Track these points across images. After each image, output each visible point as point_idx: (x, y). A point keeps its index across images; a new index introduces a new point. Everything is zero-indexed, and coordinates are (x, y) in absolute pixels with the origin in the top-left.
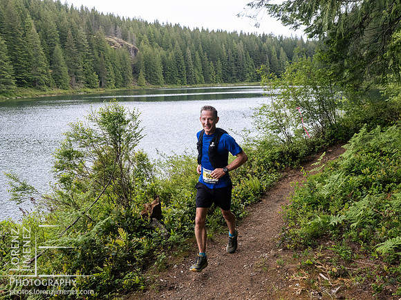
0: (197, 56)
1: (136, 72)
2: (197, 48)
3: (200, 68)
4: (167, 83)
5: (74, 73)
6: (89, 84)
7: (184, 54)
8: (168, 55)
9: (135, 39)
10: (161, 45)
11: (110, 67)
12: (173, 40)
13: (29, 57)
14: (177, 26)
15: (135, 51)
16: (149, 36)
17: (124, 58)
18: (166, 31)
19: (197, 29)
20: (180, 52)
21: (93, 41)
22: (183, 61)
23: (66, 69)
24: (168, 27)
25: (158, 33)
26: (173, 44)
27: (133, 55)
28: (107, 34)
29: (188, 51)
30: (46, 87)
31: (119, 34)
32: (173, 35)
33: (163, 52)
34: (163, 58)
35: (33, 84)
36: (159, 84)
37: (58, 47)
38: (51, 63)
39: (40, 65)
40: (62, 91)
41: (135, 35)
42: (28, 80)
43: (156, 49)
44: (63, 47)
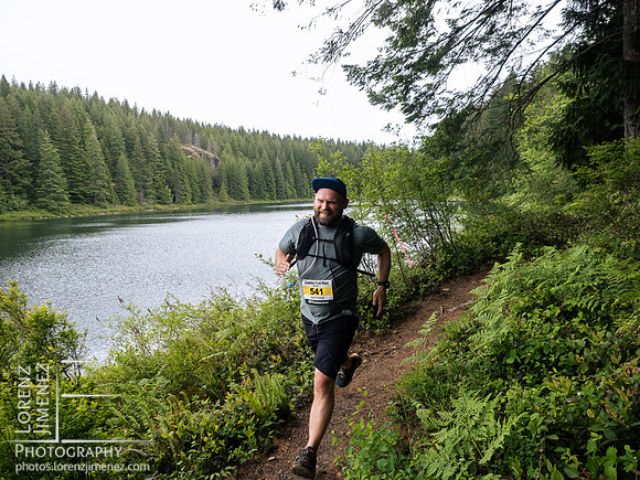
0: (289, 167)
1: (216, 186)
2: (289, 159)
3: (292, 180)
4: (253, 198)
5: (141, 187)
6: (160, 199)
7: (273, 165)
8: (254, 166)
9: (216, 148)
10: (246, 155)
11: (186, 180)
12: (260, 149)
13: (87, 168)
14: (265, 133)
15: (216, 161)
16: (232, 144)
17: (202, 170)
18: (252, 139)
19: (289, 136)
20: (268, 162)
21: (166, 150)
22: (272, 173)
23: (132, 182)
24: (255, 134)
25: (243, 141)
26: (261, 154)
27: (214, 166)
28: (183, 143)
29: (278, 161)
30: (107, 203)
31: (198, 142)
32: (260, 143)
33: (248, 162)
34: (248, 169)
35: (91, 199)
36: (244, 199)
37: (123, 157)
38: (114, 175)
39: (101, 178)
40: (126, 208)
41: (215, 143)
42: (85, 195)
43: (240, 159)
44: (129, 156)
